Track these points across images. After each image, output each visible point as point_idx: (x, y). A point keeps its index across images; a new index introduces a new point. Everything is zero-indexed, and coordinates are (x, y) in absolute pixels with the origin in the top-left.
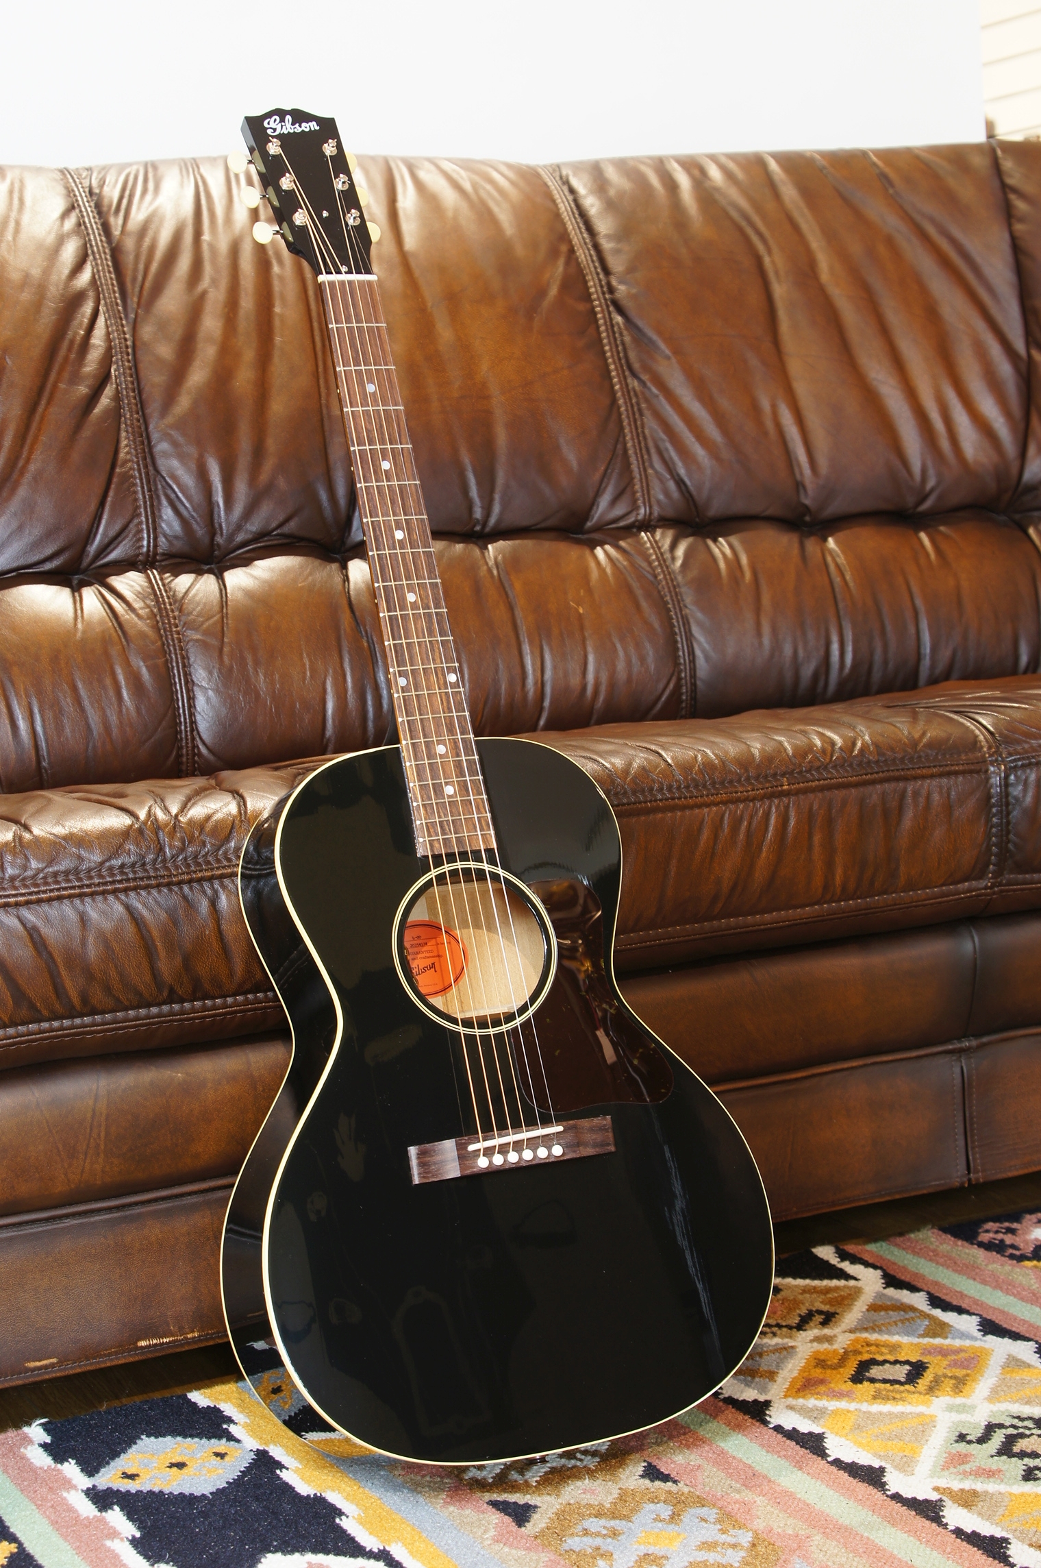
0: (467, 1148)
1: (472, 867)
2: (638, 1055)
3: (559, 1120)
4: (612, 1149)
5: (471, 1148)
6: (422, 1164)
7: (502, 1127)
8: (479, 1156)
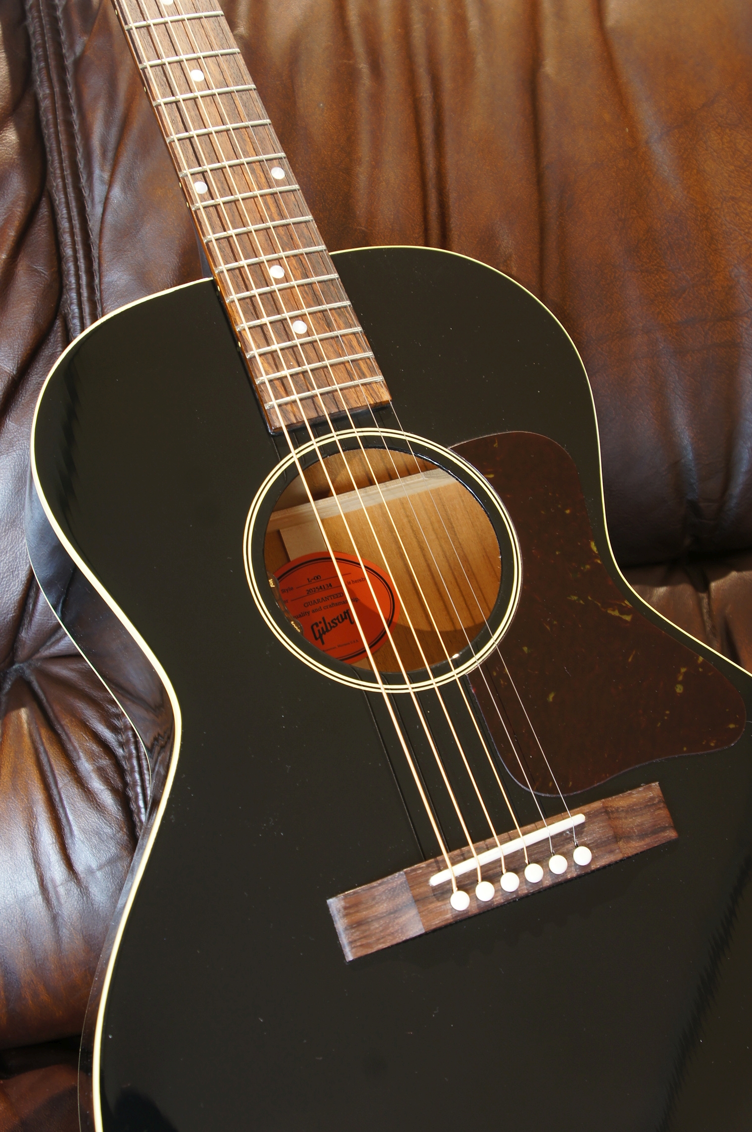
0: (427, 881)
1: (357, 435)
2: (681, 678)
3: (574, 805)
4: (671, 834)
5: (436, 880)
6: (356, 925)
7: (481, 835)
8: (451, 891)
